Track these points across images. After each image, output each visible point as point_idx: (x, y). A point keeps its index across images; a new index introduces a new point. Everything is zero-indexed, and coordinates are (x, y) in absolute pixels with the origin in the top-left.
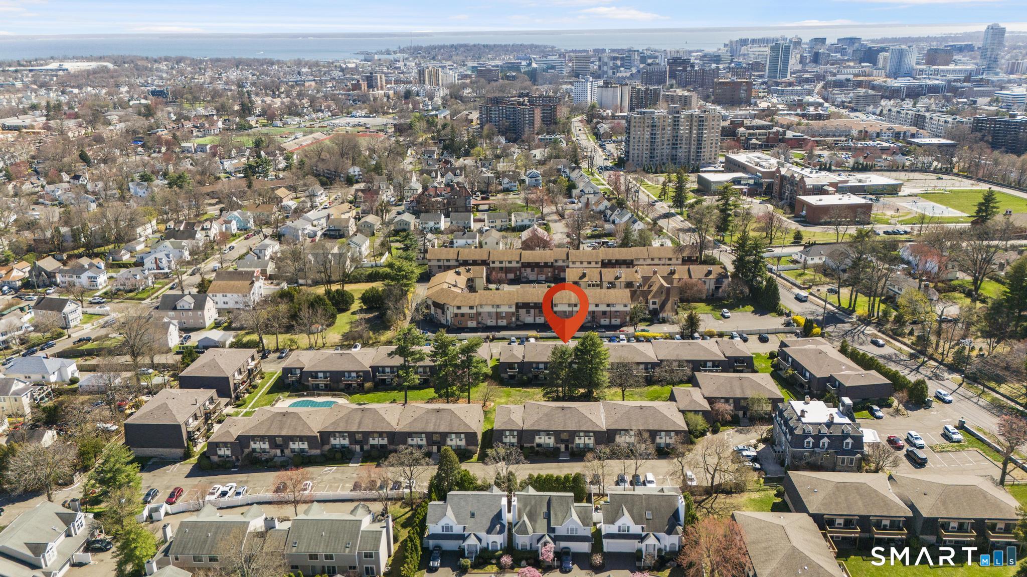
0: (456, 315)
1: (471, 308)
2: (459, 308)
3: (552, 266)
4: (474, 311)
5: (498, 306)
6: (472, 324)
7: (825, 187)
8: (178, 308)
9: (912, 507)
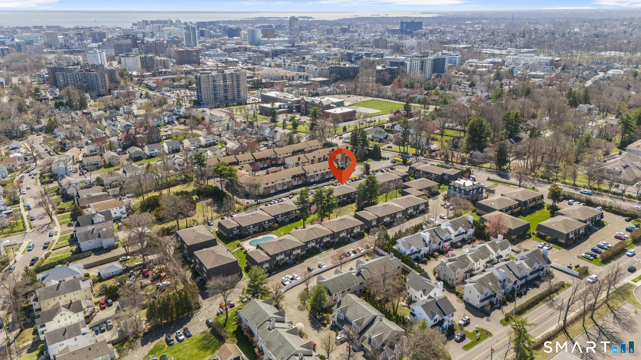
0: (265, 188)
1: (273, 183)
2: (267, 184)
3: (270, 158)
4: (274, 184)
5: (284, 179)
6: (273, 191)
7: (331, 105)
8: (95, 222)
9: (517, 200)
